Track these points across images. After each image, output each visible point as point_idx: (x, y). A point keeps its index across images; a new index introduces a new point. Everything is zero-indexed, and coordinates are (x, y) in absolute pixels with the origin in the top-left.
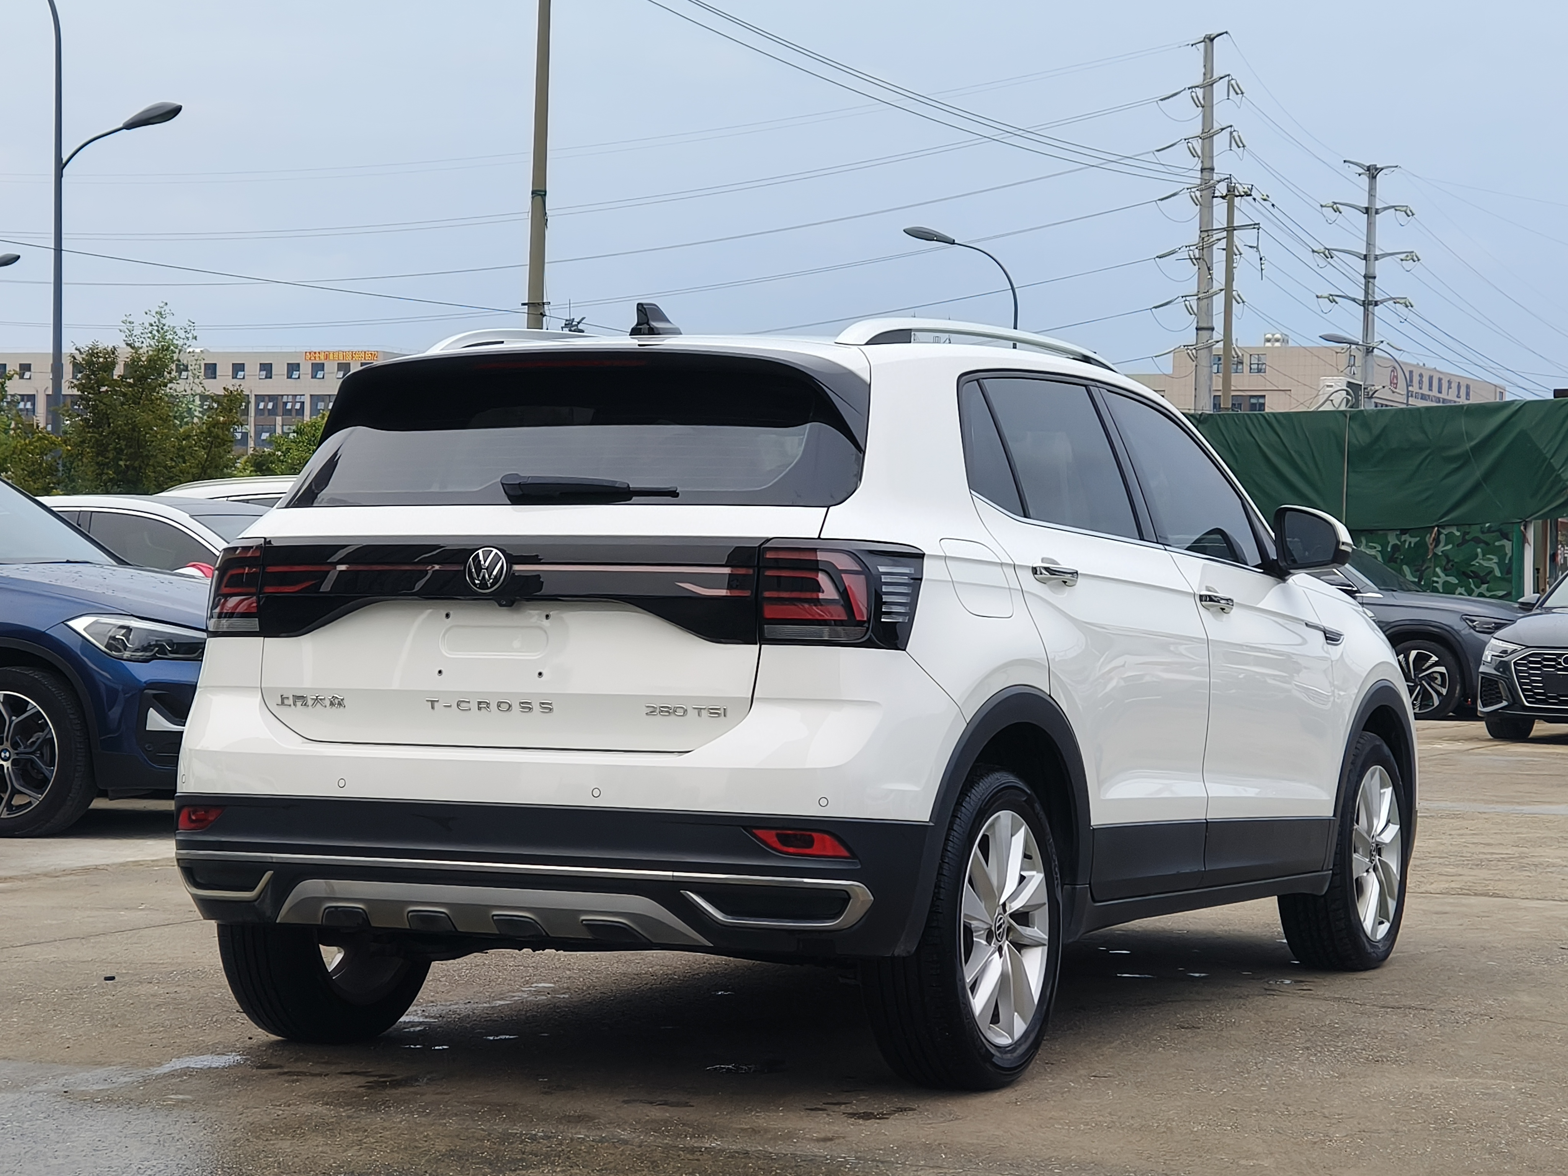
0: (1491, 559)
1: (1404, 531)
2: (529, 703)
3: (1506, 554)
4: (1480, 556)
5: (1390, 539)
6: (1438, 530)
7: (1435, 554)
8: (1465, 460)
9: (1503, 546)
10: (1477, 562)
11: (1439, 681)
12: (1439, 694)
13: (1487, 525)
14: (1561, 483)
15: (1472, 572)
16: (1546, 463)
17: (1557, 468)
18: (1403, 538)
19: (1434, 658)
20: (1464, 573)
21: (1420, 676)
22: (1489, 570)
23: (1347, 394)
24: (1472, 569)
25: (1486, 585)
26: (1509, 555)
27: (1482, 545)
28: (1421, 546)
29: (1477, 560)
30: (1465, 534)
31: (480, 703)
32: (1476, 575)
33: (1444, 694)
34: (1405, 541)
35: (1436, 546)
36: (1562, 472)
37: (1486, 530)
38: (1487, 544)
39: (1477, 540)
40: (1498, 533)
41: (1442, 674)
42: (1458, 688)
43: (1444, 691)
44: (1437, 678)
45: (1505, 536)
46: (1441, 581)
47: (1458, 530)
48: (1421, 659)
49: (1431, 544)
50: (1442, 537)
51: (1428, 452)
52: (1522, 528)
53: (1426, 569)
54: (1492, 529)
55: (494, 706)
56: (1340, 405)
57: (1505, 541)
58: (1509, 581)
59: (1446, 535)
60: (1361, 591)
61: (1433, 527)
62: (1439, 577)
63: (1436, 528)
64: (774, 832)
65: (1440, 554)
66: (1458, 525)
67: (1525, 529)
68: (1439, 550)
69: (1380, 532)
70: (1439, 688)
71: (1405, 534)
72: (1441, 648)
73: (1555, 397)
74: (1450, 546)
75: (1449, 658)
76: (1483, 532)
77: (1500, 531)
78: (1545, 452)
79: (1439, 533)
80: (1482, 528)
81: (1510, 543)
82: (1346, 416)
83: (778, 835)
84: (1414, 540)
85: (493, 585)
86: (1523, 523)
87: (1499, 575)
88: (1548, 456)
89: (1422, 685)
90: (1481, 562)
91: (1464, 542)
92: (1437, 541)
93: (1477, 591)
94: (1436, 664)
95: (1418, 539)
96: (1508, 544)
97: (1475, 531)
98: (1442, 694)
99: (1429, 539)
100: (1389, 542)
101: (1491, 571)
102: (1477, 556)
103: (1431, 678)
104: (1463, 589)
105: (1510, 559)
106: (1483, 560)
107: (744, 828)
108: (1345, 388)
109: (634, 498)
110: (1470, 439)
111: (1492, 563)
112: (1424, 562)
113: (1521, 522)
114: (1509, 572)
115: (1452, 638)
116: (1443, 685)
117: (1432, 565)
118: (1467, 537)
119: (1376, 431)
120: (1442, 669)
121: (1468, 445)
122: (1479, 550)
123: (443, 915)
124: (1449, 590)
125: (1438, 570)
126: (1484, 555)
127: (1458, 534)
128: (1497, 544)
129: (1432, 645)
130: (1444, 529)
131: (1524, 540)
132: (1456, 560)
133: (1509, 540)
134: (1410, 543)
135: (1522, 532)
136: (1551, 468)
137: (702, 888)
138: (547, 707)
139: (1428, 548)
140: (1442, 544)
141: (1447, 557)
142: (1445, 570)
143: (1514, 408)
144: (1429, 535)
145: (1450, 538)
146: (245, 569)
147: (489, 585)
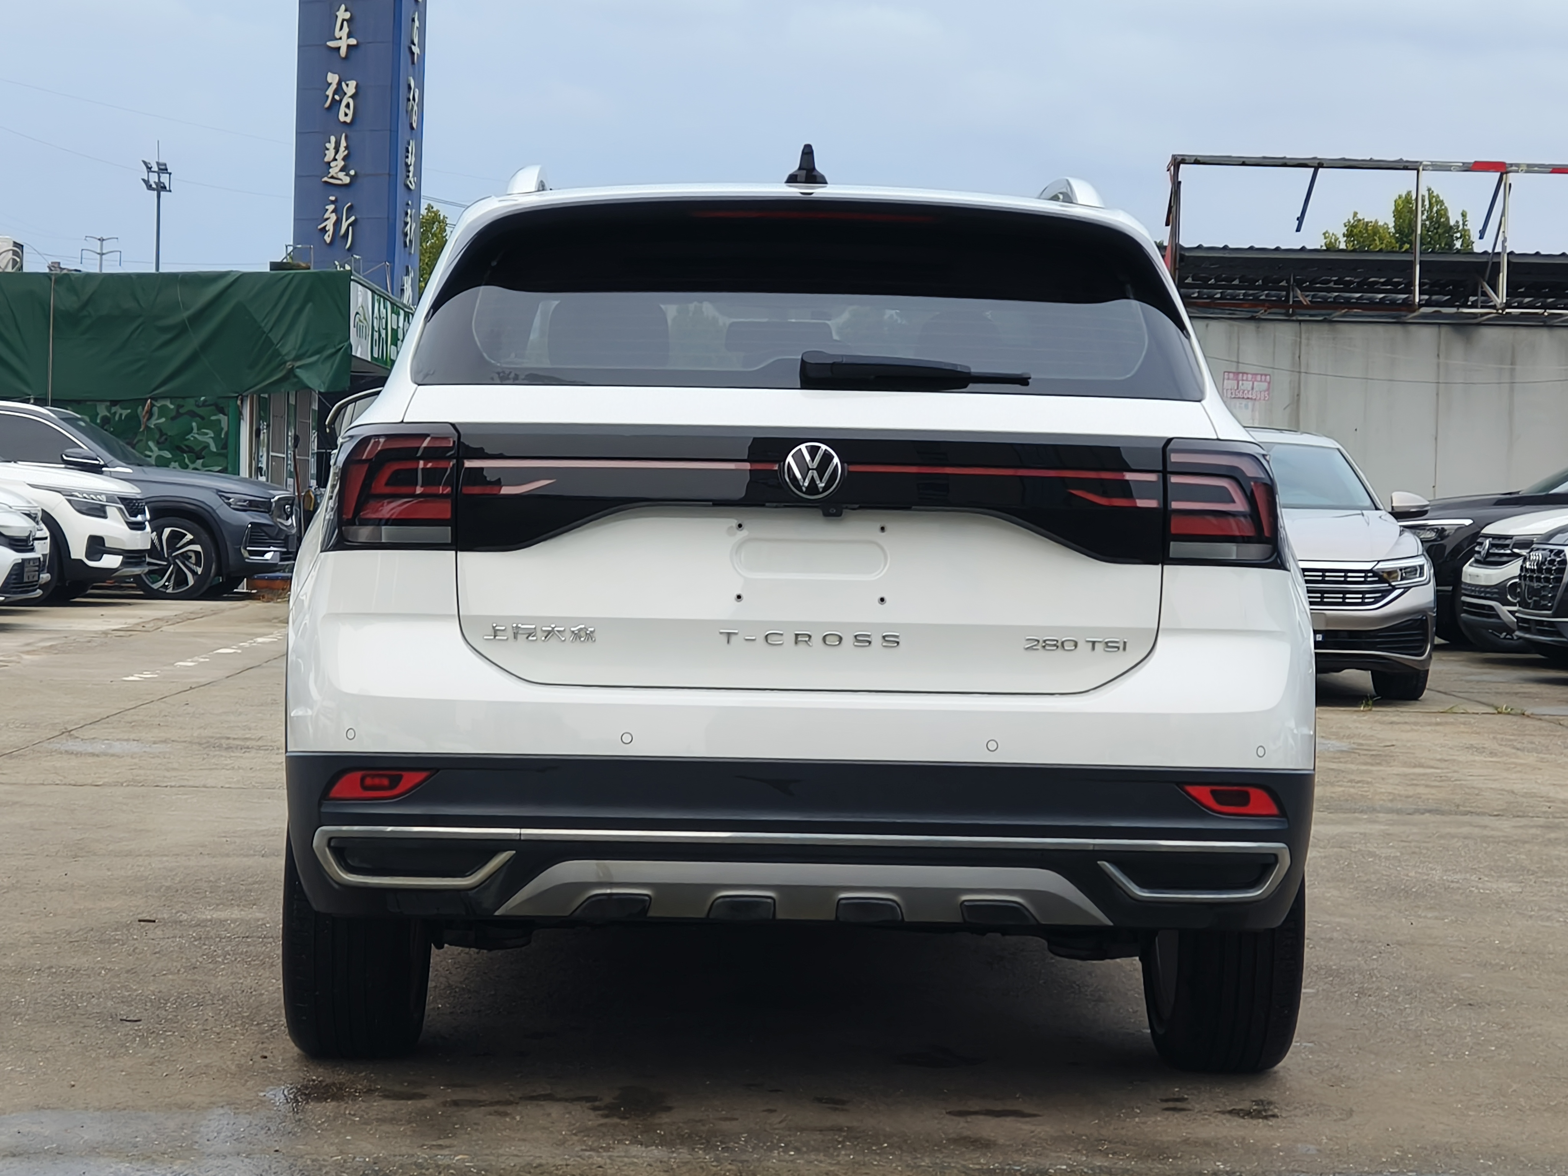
0: (207, 434)
1: (114, 403)
2: (869, 636)
3: (222, 429)
4: (195, 430)
5: (98, 410)
6: (151, 402)
7: (147, 428)
8: (181, 331)
9: (219, 421)
10: (192, 436)
11: (193, 560)
12: (194, 573)
13: (203, 398)
14: (280, 358)
15: (187, 446)
16: (264, 336)
17: (275, 342)
18: (114, 409)
19: (189, 537)
20: (179, 448)
21: (174, 554)
22: (206, 444)
23: (14, 254)
24: (186, 443)
25: (201, 461)
26: (226, 429)
27: (198, 419)
28: (133, 418)
29: (192, 434)
30: (179, 407)
31: (797, 635)
32: (190, 450)
33: (199, 573)
34: (115, 413)
35: (149, 419)
36: (280, 346)
37: (201, 404)
38: (203, 418)
39: (193, 414)
40: (213, 408)
41: (197, 553)
42: (214, 567)
43: (199, 571)
44: (191, 557)
45: (222, 411)
46: (154, 455)
47: (171, 403)
48: (175, 537)
49: (144, 417)
50: (155, 410)
51: (140, 320)
52: (239, 402)
53: (138, 442)
54: (207, 403)
55: (817, 639)
56: (6, 266)
57: (221, 415)
58: (225, 456)
59: (158, 407)
60: (108, 465)
61: (146, 400)
62: (151, 451)
63: (149, 401)
64: (1208, 788)
65: (153, 426)
66: (172, 398)
67: (242, 403)
68: (152, 424)
69: (89, 403)
70: (194, 567)
71: (115, 405)
72: (196, 526)
73: (271, 270)
74: (163, 420)
75: (205, 536)
76: (198, 406)
77: (216, 405)
78: (263, 325)
79: (152, 405)
80: (196, 401)
81: (226, 418)
82: (51, 280)
83: (1213, 792)
84: (125, 412)
85: (825, 489)
86: (240, 397)
87: (215, 450)
88: (266, 330)
89: (176, 564)
90: (196, 436)
91: (178, 415)
92: (150, 414)
93: (191, 466)
94: (191, 542)
95: (129, 411)
96: (224, 419)
97: (190, 405)
98: (197, 573)
99: (142, 412)
100: (98, 414)
101: (207, 446)
102: (192, 429)
103: (185, 557)
104: (177, 463)
105: (227, 434)
106: (198, 434)
107: (1178, 784)
108: (11, 248)
109: (971, 385)
110: (187, 309)
111: (208, 438)
112: (136, 434)
113: (237, 397)
114: (225, 446)
115: (207, 514)
116: (198, 564)
117: (144, 439)
118: (182, 411)
119: (85, 297)
120: (198, 548)
121: (186, 314)
122: (194, 424)
123: (769, 900)
124: (162, 463)
125: (151, 444)
126: (198, 429)
127: (172, 407)
128: (213, 418)
129: (188, 523)
130: (156, 401)
131: (239, 416)
132: (169, 434)
133: (225, 414)
134: (121, 415)
135: (238, 406)
136: (269, 342)
137: (1118, 857)
138: (891, 641)
139: (140, 421)
140: (156, 416)
141: (160, 431)
142: (158, 443)
143: (230, 279)
144: (140, 407)
145: (163, 411)
146: (418, 463)
147: (821, 490)
